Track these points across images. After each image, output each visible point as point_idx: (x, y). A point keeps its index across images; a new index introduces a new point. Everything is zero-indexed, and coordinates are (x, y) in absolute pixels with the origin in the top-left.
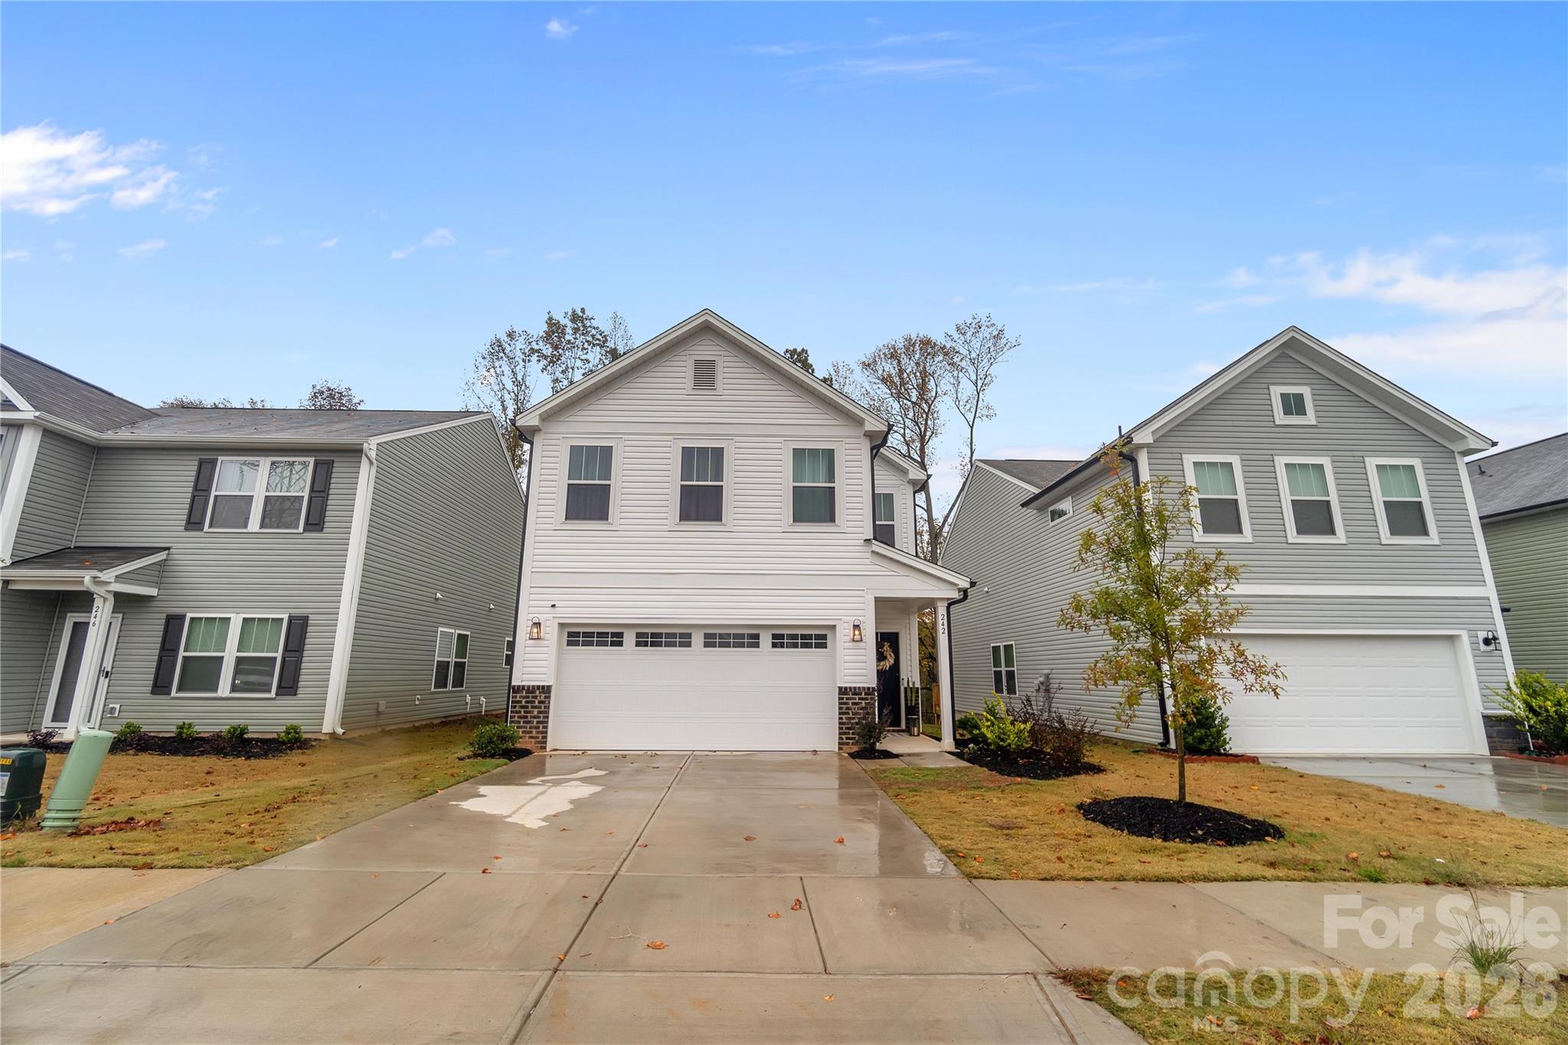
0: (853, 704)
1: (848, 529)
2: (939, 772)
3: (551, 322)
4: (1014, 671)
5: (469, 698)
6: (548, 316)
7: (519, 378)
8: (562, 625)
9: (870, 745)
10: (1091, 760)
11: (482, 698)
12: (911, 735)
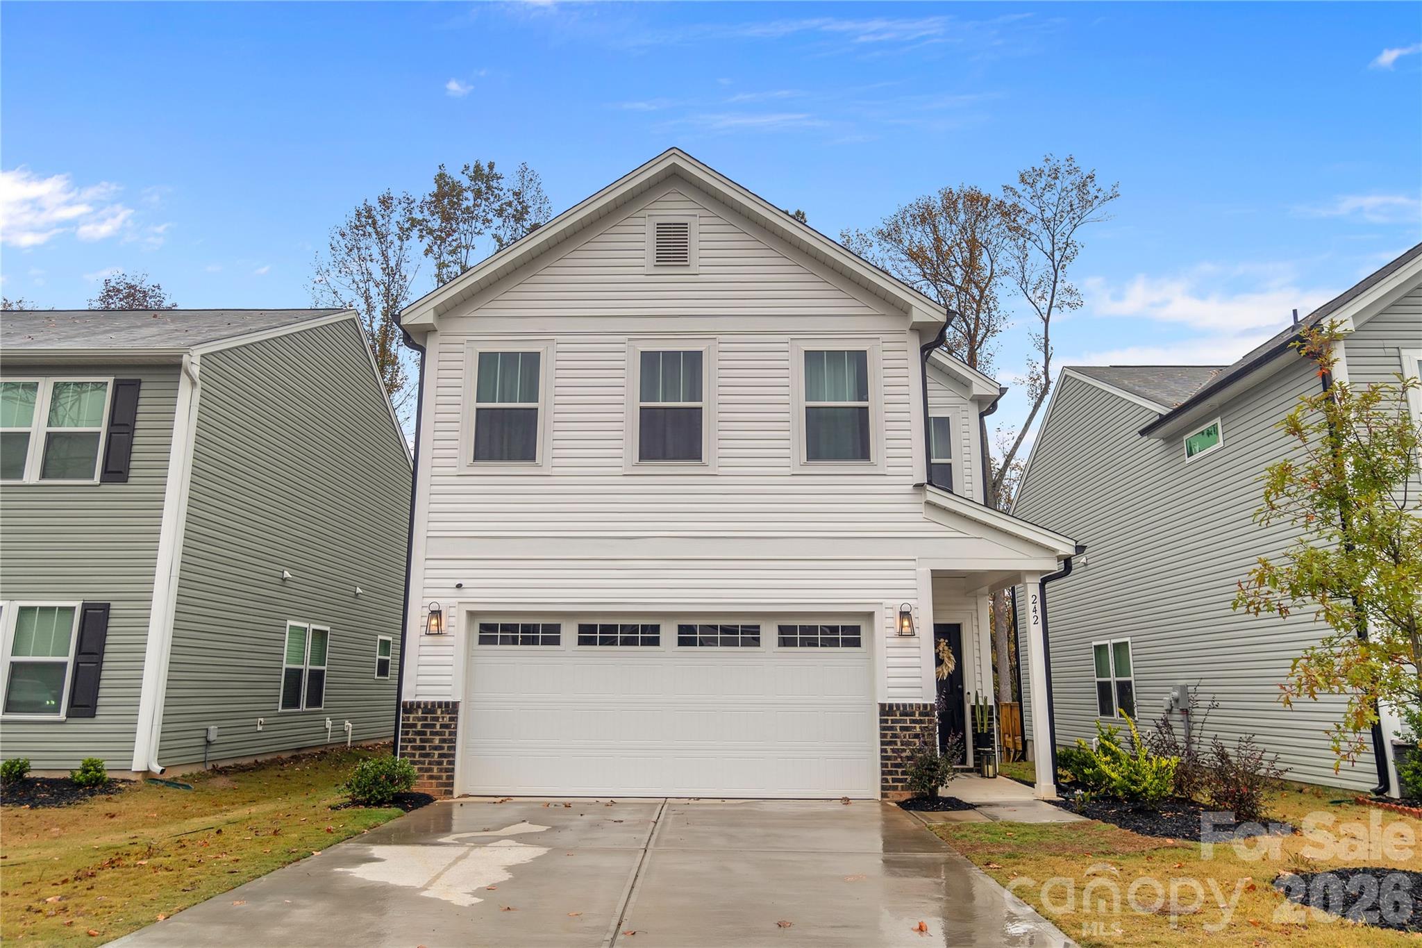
0: (902, 729)
1: (890, 469)
2: (1043, 829)
3: (441, 178)
4: (1130, 682)
5: (329, 723)
6: (438, 171)
7: (392, 263)
8: (472, 615)
9: (930, 790)
10: (1272, 814)
11: (347, 723)
12: (983, 776)
